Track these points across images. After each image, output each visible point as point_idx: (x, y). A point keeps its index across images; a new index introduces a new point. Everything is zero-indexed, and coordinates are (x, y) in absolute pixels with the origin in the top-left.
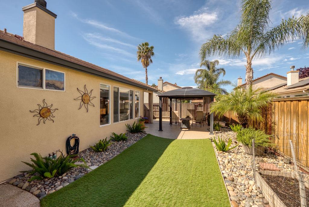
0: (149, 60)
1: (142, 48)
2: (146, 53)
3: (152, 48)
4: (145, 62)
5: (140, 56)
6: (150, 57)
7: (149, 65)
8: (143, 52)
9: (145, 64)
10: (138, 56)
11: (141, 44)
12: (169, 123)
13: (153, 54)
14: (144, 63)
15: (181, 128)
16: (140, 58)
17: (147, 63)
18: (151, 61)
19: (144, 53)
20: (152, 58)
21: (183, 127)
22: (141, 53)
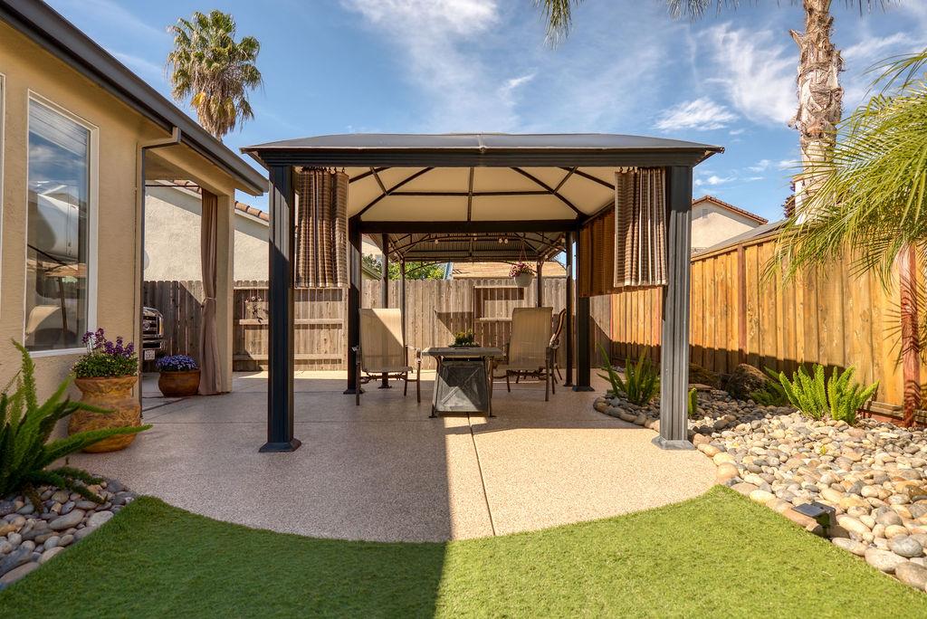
0: (236, 102)
1: (194, 37)
2: (215, 64)
3: (250, 44)
4: (213, 107)
5: (183, 73)
6: (238, 90)
7: (233, 124)
8: (200, 58)
9: (210, 117)
10: (172, 73)
11: (193, 19)
12: (346, 387)
13: (254, 77)
14: (209, 109)
15: (437, 415)
16: (186, 86)
17: (223, 112)
18: (247, 108)
19: (210, 63)
20: (249, 92)
21: (448, 407)
22: (188, 59)
